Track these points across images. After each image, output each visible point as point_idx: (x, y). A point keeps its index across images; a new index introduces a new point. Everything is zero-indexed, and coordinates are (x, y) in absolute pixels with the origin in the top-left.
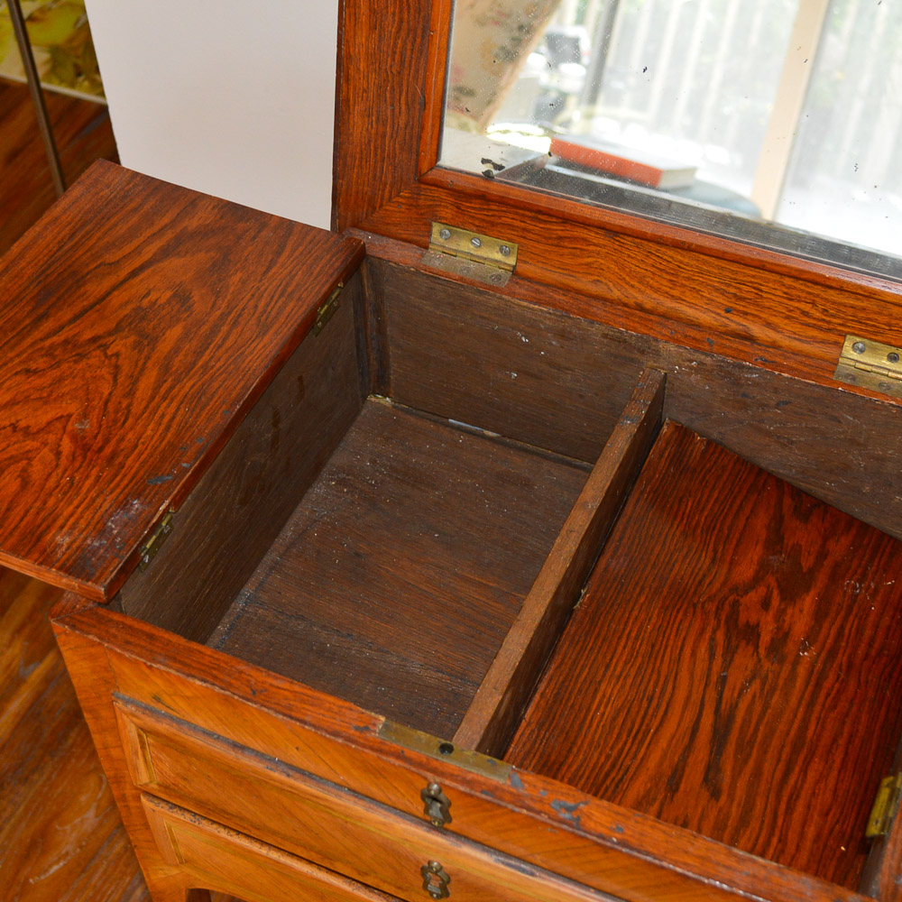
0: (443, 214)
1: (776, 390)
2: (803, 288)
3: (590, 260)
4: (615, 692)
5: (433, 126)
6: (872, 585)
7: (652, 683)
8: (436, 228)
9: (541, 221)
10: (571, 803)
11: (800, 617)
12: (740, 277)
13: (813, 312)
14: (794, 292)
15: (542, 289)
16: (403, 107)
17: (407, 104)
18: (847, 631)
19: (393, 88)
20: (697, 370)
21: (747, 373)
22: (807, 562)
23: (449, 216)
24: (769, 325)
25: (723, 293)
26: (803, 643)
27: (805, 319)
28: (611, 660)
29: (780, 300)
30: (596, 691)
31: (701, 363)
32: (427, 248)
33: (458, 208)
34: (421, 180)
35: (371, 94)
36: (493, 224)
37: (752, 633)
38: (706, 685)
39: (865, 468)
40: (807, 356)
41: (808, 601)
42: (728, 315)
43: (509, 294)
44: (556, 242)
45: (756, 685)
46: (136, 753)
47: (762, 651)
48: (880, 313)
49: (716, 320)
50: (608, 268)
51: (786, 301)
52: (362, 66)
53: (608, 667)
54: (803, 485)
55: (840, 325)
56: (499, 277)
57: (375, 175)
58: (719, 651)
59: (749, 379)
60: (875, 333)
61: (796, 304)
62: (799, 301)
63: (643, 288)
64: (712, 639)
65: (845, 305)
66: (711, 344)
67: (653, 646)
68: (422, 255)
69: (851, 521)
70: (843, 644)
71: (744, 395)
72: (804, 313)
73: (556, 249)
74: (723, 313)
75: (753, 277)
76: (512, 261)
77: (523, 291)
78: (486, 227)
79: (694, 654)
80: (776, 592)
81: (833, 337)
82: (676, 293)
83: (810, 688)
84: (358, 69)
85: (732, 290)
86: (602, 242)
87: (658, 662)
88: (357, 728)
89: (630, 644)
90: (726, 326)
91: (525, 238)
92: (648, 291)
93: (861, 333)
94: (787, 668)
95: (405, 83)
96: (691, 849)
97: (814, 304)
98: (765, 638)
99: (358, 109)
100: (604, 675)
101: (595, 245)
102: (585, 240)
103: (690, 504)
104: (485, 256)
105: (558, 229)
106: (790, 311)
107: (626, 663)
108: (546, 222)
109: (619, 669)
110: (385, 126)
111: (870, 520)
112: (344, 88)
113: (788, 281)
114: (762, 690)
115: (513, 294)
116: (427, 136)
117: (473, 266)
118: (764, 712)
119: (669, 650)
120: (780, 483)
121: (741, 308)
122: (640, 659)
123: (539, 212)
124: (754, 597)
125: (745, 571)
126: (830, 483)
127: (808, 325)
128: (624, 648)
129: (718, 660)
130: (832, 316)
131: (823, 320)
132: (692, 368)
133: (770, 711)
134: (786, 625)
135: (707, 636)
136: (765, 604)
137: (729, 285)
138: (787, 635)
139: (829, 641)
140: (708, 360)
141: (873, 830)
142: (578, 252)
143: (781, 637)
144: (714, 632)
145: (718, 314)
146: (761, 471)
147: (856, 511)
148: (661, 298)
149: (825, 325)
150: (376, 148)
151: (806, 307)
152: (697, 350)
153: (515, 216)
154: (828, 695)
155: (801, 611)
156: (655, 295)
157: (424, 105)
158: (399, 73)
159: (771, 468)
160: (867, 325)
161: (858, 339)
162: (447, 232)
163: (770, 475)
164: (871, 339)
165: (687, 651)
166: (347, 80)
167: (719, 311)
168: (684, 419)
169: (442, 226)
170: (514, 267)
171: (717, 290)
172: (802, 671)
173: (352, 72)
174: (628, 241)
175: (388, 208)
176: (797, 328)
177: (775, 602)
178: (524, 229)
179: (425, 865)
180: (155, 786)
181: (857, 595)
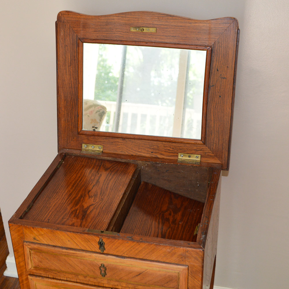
0: (84, 141)
1: (165, 168)
2: (167, 144)
3: (119, 146)
4: (138, 231)
5: (81, 120)
6: (194, 210)
7: (146, 229)
8: (83, 145)
9: (107, 139)
11: (179, 216)
12: (153, 144)
13: (170, 149)
14: (165, 145)
15: (109, 154)
16: (73, 117)
17: (74, 117)
18: (190, 218)
19: (71, 114)
20: (147, 166)
21: (158, 165)
22: (179, 206)
23: (86, 142)
24: (162, 154)
25: (150, 148)
26: (180, 221)
27: (169, 151)
29: (163, 148)
30: (134, 231)
31: (148, 164)
32: (81, 150)
33: (88, 139)
34: (79, 133)
35: (65, 116)
36: (96, 142)
37: (168, 220)
38: (159, 229)
39: (188, 184)
40: (171, 159)
41: (180, 214)
42: (152, 154)
43: (102, 156)
44: (111, 143)
45: (170, 229)
46: (28, 258)
47: (170, 223)
48: (184, 147)
49: (150, 155)
50: (124, 147)
51: (164, 148)
52: (63, 109)
55: (177, 151)
56: (99, 154)
57: (68, 135)
58: (161, 223)
60: (185, 151)
61: (166, 148)
62: (167, 147)
63: (132, 151)
65: (177, 146)
66: (149, 160)
67: (145, 222)
68: (81, 152)
69: (188, 199)
70: (189, 221)
71: (159, 171)
72: (169, 150)
73: (112, 145)
74: (151, 153)
75: (156, 143)
76: (102, 150)
77: (105, 155)
78: (95, 143)
79: (155, 224)
80: (172, 212)
81: (176, 154)
82: (140, 150)
83: (182, 229)
84: (62, 110)
85: (152, 147)
86: (122, 141)
87: (147, 225)
88: (82, 231)
89: (140, 222)
90: (152, 156)
91: (104, 144)
92: (134, 151)
93: (182, 152)
94: (176, 226)
95: (73, 112)
97: (170, 147)
98: (171, 220)
99: (63, 120)
100: (135, 228)
101: (120, 142)
102: (118, 142)
104: (95, 150)
105: (111, 140)
106: (166, 150)
107: (140, 226)
108: (109, 139)
109: (138, 227)
110: (69, 122)
111: (192, 198)
112: (59, 115)
113: (164, 143)
114: (172, 230)
115: (103, 156)
116: (79, 123)
117: (93, 152)
118: (172, 234)
119: (149, 223)
120: (170, 192)
121: (155, 151)
122: (143, 225)
123: (107, 136)
124: (167, 213)
125: (165, 208)
126: (182, 190)
127: (170, 152)
128: (139, 223)
129: (161, 225)
130: (175, 149)
131: (173, 151)
133: (174, 233)
134: (175, 218)
136: (170, 214)
137: (151, 146)
138: (176, 220)
139: (186, 220)
140: (149, 163)
142: (117, 145)
143: (174, 222)
144: (159, 220)
145: (150, 154)
146: (165, 190)
148: (137, 152)
149: (174, 152)
150: (67, 128)
151: (169, 148)
152: (146, 161)
153: (101, 139)
154: (187, 230)
155: (178, 215)
156: (135, 152)
157: (78, 116)
158: (72, 110)
159: (168, 189)
160: (182, 150)
161: (181, 154)
162: (86, 146)
163: (168, 191)
164: (184, 153)
165: (153, 224)
166: (60, 113)
167: (150, 153)
168: (146, 181)
169: (85, 144)
170: (102, 151)
171: (148, 148)
172: (180, 226)
173: (61, 111)
174: (127, 140)
175: (71, 142)
176: (168, 154)
177: (172, 214)
178: (104, 142)
179: (100, 266)
180: (33, 268)
181: (191, 212)
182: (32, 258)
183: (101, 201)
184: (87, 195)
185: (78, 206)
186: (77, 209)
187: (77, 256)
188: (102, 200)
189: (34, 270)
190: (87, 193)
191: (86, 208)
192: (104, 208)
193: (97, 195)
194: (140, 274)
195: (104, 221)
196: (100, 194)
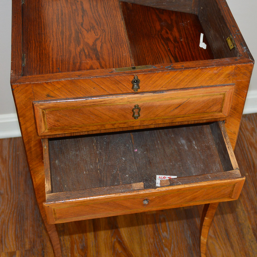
4: (150, 59)
6: (186, 23)
7: (156, 55)
10: (169, 66)
11: (176, 33)
18: (187, 33)
22: (170, 22)
26: (180, 38)
28: (144, 53)
30: (146, 60)
37: (168, 39)
38: (167, 52)
41: (175, 29)
45: (176, 49)
47: (173, 42)
53: (144, 54)
54: (158, 7)
58: (165, 45)
64: (161, 42)
67: (151, 47)
69: (173, 12)
70: (188, 36)
79: (160, 47)
80: (167, 30)
83: (187, 46)
87: (154, 50)
88: (110, 73)
94: (180, 44)
98: (172, 39)
100: (145, 56)
103: (137, 17)
107: (147, 52)
109: (147, 54)
111: (176, 10)
114: (178, 49)
118: (182, 54)
119: (154, 47)
120: (153, 9)
122: (150, 51)
124: (163, 32)
125: (158, 27)
126: (165, 3)
129: (166, 47)
133: (183, 53)
134: (174, 35)
135: (160, 42)
136: (167, 33)
139: (185, 36)
143: (175, 38)
144: (161, 41)
147: (172, 9)
154: (192, 47)
159: (149, 5)
165: (158, 46)
172: (183, 43)
177: (169, 31)
179: (134, 107)
180: (47, 131)
181: (184, 26)
182: (46, 120)
183: (104, 33)
184: (83, 30)
185: (82, 45)
186: (83, 48)
187: (106, 103)
188: (104, 31)
189: (48, 132)
190: (80, 27)
191: (93, 45)
192: (112, 40)
193: (94, 26)
194: (180, 106)
196: (97, 24)
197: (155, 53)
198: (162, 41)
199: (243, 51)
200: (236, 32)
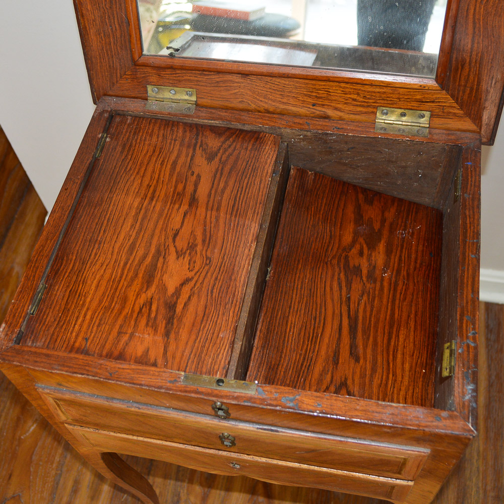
0: (152, 80)
1: (346, 143)
2: (351, 87)
3: (236, 91)
4: (297, 320)
5: (136, 34)
6: (411, 231)
7: (314, 310)
8: (149, 88)
9: (205, 75)
10: (291, 397)
11: (379, 258)
12: (317, 87)
13: (358, 98)
14: (347, 90)
15: (213, 111)
16: (117, 26)
17: (119, 24)
18: (403, 258)
19: (109, 17)
20: (303, 140)
21: (330, 137)
22: (377, 226)
23: (155, 80)
24: (336, 109)
25: (310, 96)
26: (383, 269)
27: (355, 103)
28: (291, 303)
29: (340, 95)
30: (287, 322)
31: (305, 136)
32: (147, 100)
33: (159, 75)
34: (135, 64)
35: (98, 22)
36: (180, 81)
37: (358, 270)
38: (341, 304)
39: (397, 172)
40: (359, 122)
41: (381, 247)
42: (314, 107)
43: (196, 118)
44: (215, 85)
45: (365, 298)
46: (56, 409)
47: (364, 279)
48: (393, 93)
49: (309, 111)
50: (247, 93)
51: (344, 95)
52: (89, 7)
53: (290, 307)
54: (366, 186)
55: (374, 103)
56: (189, 109)
57: (110, 66)
58: (344, 284)
59: (331, 139)
60: (392, 104)
61: (349, 96)
62: (350, 94)
63: (267, 101)
64: (339, 279)
65: (374, 92)
66: (308, 124)
67: (310, 290)
68: (145, 104)
69: (394, 199)
70: (403, 265)
71: (330, 148)
72: (354, 100)
73: (216, 88)
74: (311, 107)
75: (324, 85)
76: (194, 98)
77: (203, 114)
78: (176, 83)
79: (331, 289)
80: (365, 246)
81: (370, 110)
82: (285, 100)
83: (391, 292)
84: (87, 9)
85: (314, 94)
86: (241, 80)
89: (299, 292)
90: (314, 113)
91: (198, 85)
92: (270, 102)
93: (385, 105)
94: (378, 284)
95: (115, 13)
96: (358, 407)
97: (358, 94)
98: (365, 272)
99: (92, 32)
100: (289, 312)
101: (237, 83)
102: (231, 81)
103: (313, 209)
104: (179, 98)
105: (216, 78)
106: (347, 100)
107: (299, 303)
108: (208, 75)
109: (296, 307)
110: (109, 38)
111: (402, 196)
112: (82, 21)
113: (343, 85)
114: (369, 299)
115: (198, 117)
116: (134, 40)
117: (174, 105)
118: (372, 311)
119: (319, 289)
120: (355, 187)
121: (321, 103)
122: (305, 299)
123: (204, 70)
124: (354, 251)
125: (348, 238)
126: (380, 182)
127: (357, 105)
128: (296, 295)
129: (344, 289)
130: (369, 99)
131: (364, 102)
132: (301, 139)
133: (374, 309)
134: (373, 262)
135: (336, 278)
136: (361, 254)
137: (312, 92)
138: (374, 267)
139: (396, 265)
140: (309, 134)
141: (446, 373)
142: (228, 88)
143: (372, 269)
144: (339, 274)
145: (309, 108)
146: (344, 183)
147: (395, 194)
148: (278, 104)
149: (366, 104)
150: (107, 51)
151: (355, 97)
152: (302, 130)
153: (191, 75)
154: (401, 293)
155: (379, 253)
156: (274, 104)
157: (129, 23)
158: (110, 8)
159: (349, 181)
160: (387, 100)
161: (384, 108)
162: (156, 89)
163: (349, 184)
164: (390, 107)
165: (328, 289)
166: (82, 16)
167: (309, 106)
168: (301, 165)
169: (153, 86)
170: (196, 102)
171: (306, 95)
172: (386, 284)
173: (84, 12)
174: (253, 77)
175: (121, 82)
176: (351, 108)
177: (366, 251)
178: (198, 81)
179: (221, 435)
181: (404, 238)
182: (63, 409)
183: (207, 268)
184: (172, 249)
185: (153, 289)
186: (152, 299)
188: (208, 262)
190: (171, 239)
191: (172, 296)
192: (215, 290)
193: (196, 245)
194: (313, 451)
195: (221, 335)
196: (204, 241)
197: (315, 304)
198: (342, 275)
199: (464, 394)
200: (467, 337)
